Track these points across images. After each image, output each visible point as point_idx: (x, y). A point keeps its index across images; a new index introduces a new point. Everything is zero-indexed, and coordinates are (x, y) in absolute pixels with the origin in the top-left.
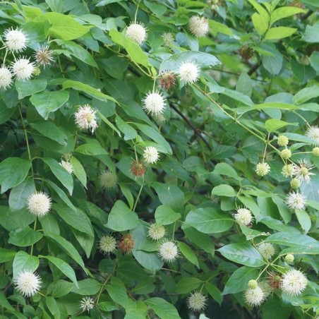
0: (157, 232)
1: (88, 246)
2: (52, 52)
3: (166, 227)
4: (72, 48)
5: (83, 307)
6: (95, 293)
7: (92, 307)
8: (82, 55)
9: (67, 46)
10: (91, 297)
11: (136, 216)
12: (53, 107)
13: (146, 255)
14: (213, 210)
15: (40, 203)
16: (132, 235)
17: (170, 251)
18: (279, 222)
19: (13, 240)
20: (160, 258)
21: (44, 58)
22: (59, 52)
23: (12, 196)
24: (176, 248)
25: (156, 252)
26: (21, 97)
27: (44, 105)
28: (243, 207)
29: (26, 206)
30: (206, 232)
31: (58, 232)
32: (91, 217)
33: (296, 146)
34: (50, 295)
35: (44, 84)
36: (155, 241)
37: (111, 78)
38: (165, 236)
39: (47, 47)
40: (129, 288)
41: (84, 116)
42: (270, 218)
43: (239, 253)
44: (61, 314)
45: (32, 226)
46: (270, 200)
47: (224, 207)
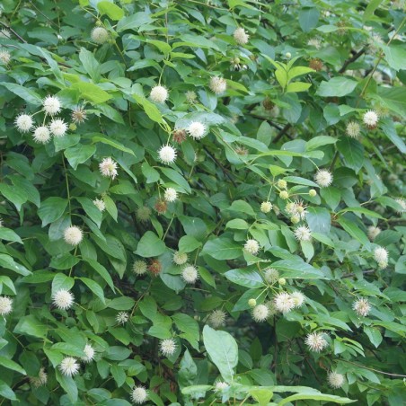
0: (181, 258)
1: (121, 270)
2: (86, 111)
3: (188, 254)
4: (102, 108)
5: (119, 320)
6: (129, 308)
7: (126, 320)
8: (111, 114)
9: (98, 106)
10: (126, 311)
11: (164, 244)
12: (82, 159)
13: (171, 277)
14: (227, 240)
15: (74, 235)
16: (160, 260)
17: (191, 274)
18: (286, 251)
19: (53, 264)
20: (183, 280)
21: (79, 117)
22: (91, 111)
23: (51, 229)
24: (196, 271)
25: (179, 275)
26: (57, 150)
27: (75, 158)
28: (251, 238)
29: (63, 237)
30: (220, 259)
31: (95, 258)
32: (125, 245)
33: (295, 188)
34: (91, 310)
35: (77, 138)
36: (179, 266)
37: (143, 128)
38: (187, 262)
39: (83, 107)
40: (160, 305)
41: (106, 166)
42: (278, 248)
43: (242, 277)
44: (100, 326)
45: (72, 252)
46: (280, 233)
47: (237, 238)
